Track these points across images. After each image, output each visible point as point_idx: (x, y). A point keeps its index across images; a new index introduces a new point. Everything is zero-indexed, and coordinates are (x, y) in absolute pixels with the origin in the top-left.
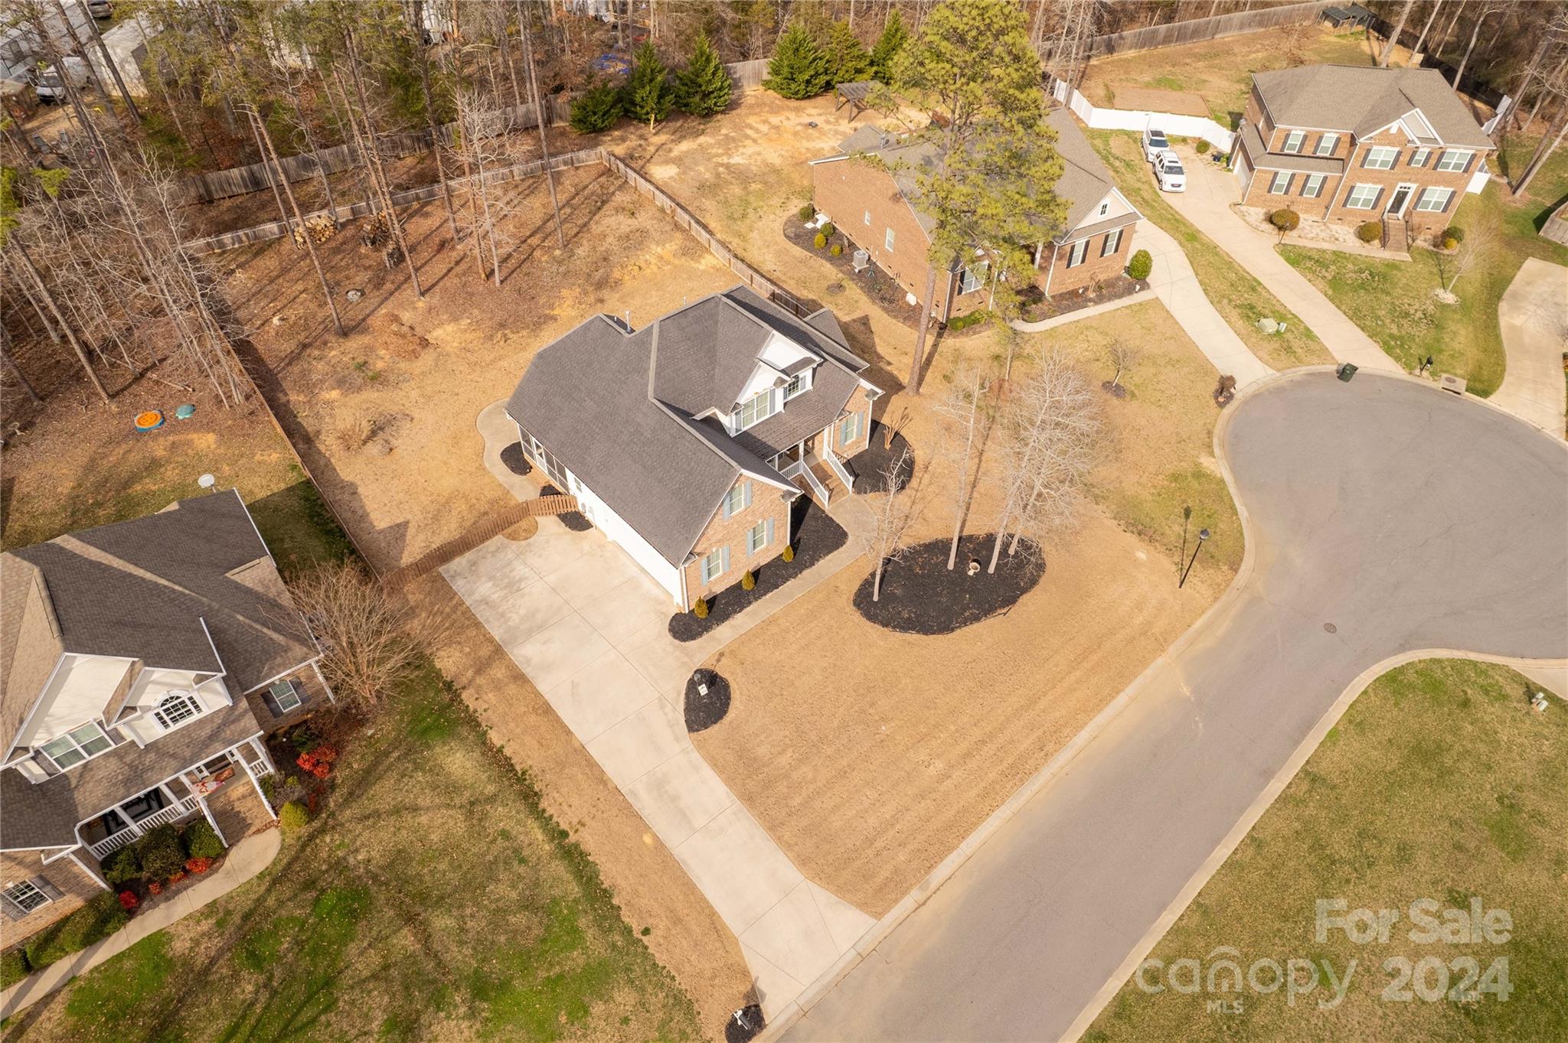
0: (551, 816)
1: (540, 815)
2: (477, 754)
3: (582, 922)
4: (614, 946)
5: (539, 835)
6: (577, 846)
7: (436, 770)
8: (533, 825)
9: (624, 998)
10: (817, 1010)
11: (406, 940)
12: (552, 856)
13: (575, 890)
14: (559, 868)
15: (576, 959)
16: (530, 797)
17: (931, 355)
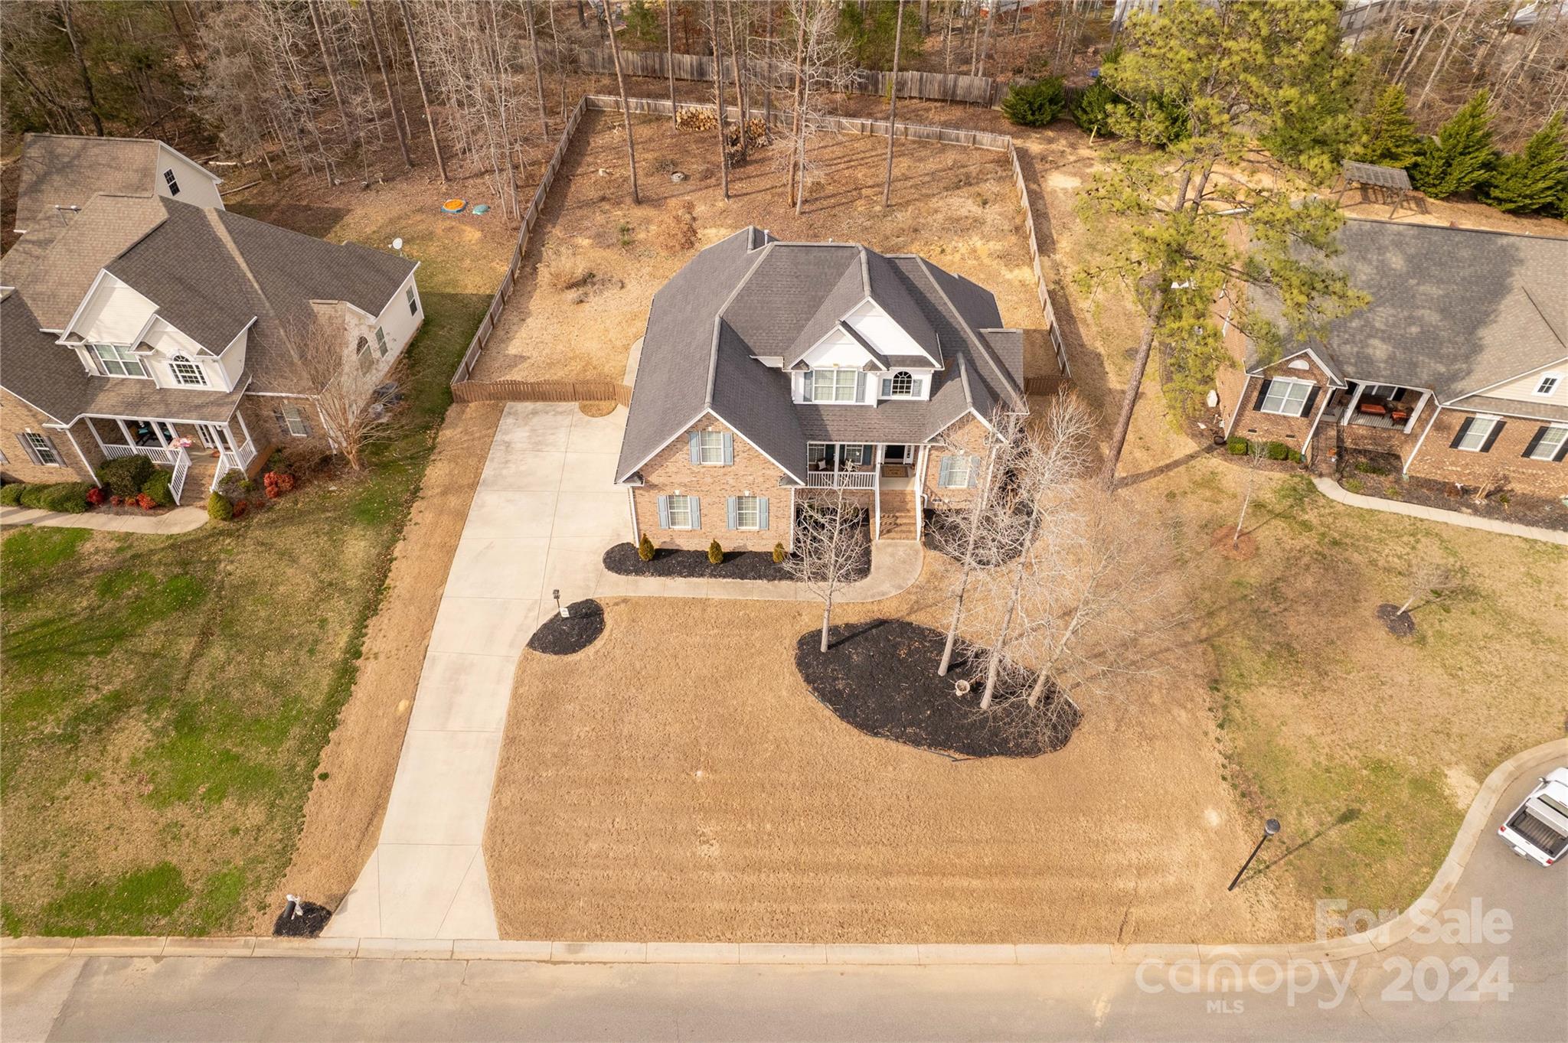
0: (366, 634)
1: (360, 627)
2: (374, 552)
3: (295, 731)
4: (293, 767)
5: (343, 641)
6: (356, 670)
7: (337, 544)
8: (348, 630)
9: (254, 814)
10: (365, 965)
11: (187, 646)
12: (333, 664)
13: (318, 702)
14: (327, 677)
15: (258, 755)
16: (370, 608)
17: (1176, 464)
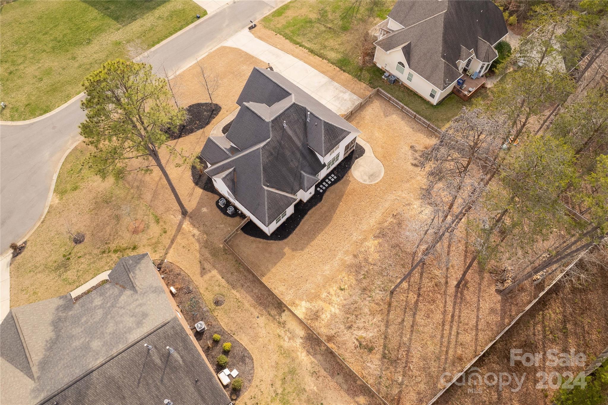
1: (307, 48)
4: (283, 32)
5: (306, 45)
11: (329, 25)
12: (302, 42)
13: (295, 38)
14: (299, 41)
16: (312, 51)
17: (170, 247)
